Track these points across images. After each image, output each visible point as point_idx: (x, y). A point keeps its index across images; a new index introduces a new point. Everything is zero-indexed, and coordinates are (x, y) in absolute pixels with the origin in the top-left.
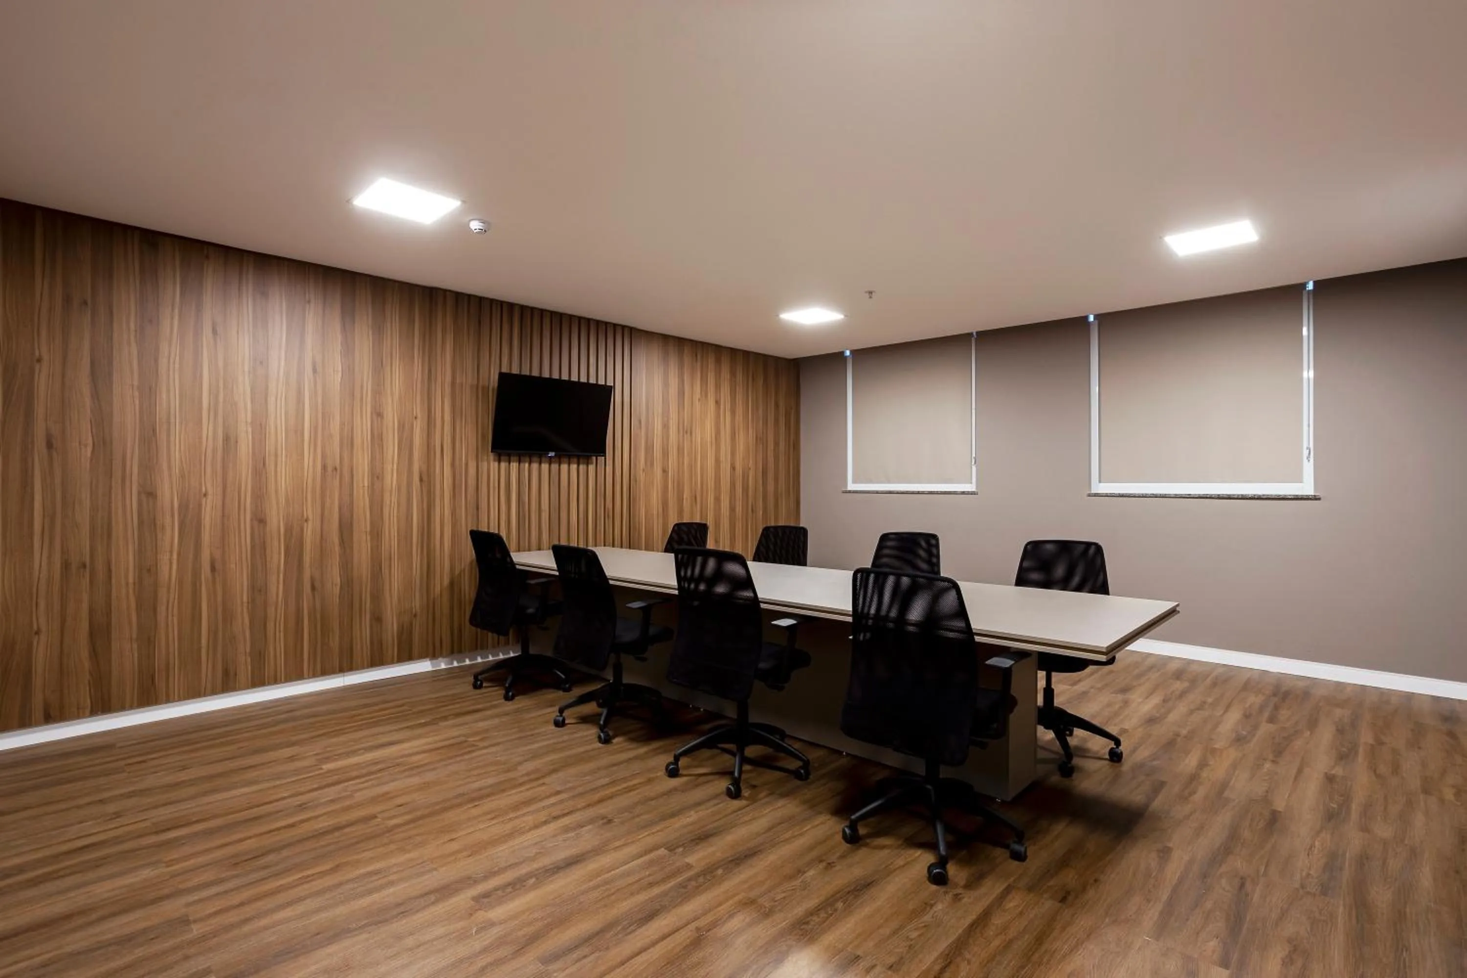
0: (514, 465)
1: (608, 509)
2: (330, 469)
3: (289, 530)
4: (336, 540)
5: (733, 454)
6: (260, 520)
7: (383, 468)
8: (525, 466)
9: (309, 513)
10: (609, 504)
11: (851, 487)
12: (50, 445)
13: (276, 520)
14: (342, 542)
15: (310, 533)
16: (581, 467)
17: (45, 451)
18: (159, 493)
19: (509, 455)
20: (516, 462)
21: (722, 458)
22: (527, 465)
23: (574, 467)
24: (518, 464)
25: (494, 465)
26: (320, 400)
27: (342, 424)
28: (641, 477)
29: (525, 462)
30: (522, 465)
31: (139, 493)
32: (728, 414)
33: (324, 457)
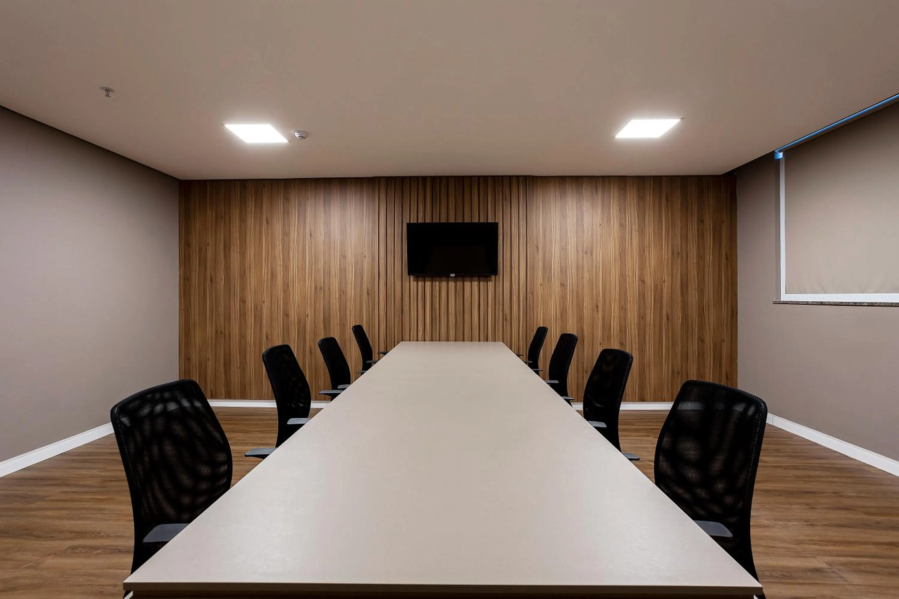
0: (428, 284)
1: (506, 314)
2: (318, 288)
3: (299, 320)
4: (322, 327)
5: (642, 268)
6: (286, 315)
7: (346, 287)
8: (436, 284)
9: (309, 312)
10: (507, 311)
11: (785, 297)
12: (211, 280)
13: (293, 316)
14: (325, 328)
15: (309, 321)
16: (482, 283)
17: (210, 282)
18: (247, 301)
19: (425, 277)
20: (430, 281)
21: (629, 273)
22: (437, 283)
23: (475, 284)
24: (431, 283)
25: (413, 284)
26: (313, 251)
27: (325, 263)
28: (539, 290)
29: (436, 281)
30: (434, 283)
31: (240, 301)
32: (635, 235)
33: (315, 282)
